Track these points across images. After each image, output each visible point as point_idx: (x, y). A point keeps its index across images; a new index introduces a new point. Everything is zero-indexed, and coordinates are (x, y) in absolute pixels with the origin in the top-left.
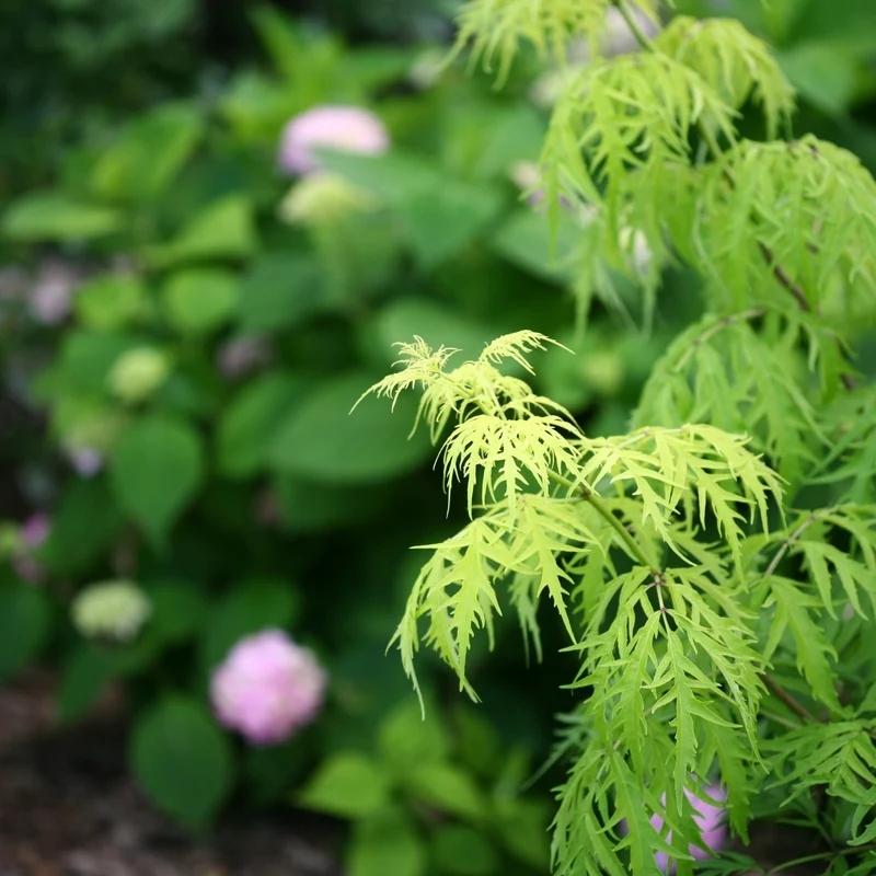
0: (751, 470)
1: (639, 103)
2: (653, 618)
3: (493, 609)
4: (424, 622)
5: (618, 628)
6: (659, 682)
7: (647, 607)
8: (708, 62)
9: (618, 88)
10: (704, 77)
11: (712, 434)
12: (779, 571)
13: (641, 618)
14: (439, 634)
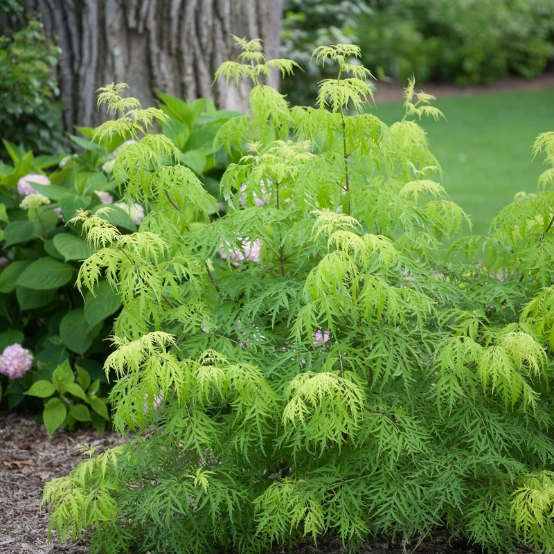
0: (160, 242)
1: (136, 154)
2: (136, 275)
3: (98, 274)
4: (82, 280)
5: (128, 279)
6: (137, 288)
7: (134, 273)
8: (154, 145)
9: (131, 150)
10: (152, 149)
11: (150, 234)
12: (167, 270)
13: (133, 276)
14: (86, 281)
